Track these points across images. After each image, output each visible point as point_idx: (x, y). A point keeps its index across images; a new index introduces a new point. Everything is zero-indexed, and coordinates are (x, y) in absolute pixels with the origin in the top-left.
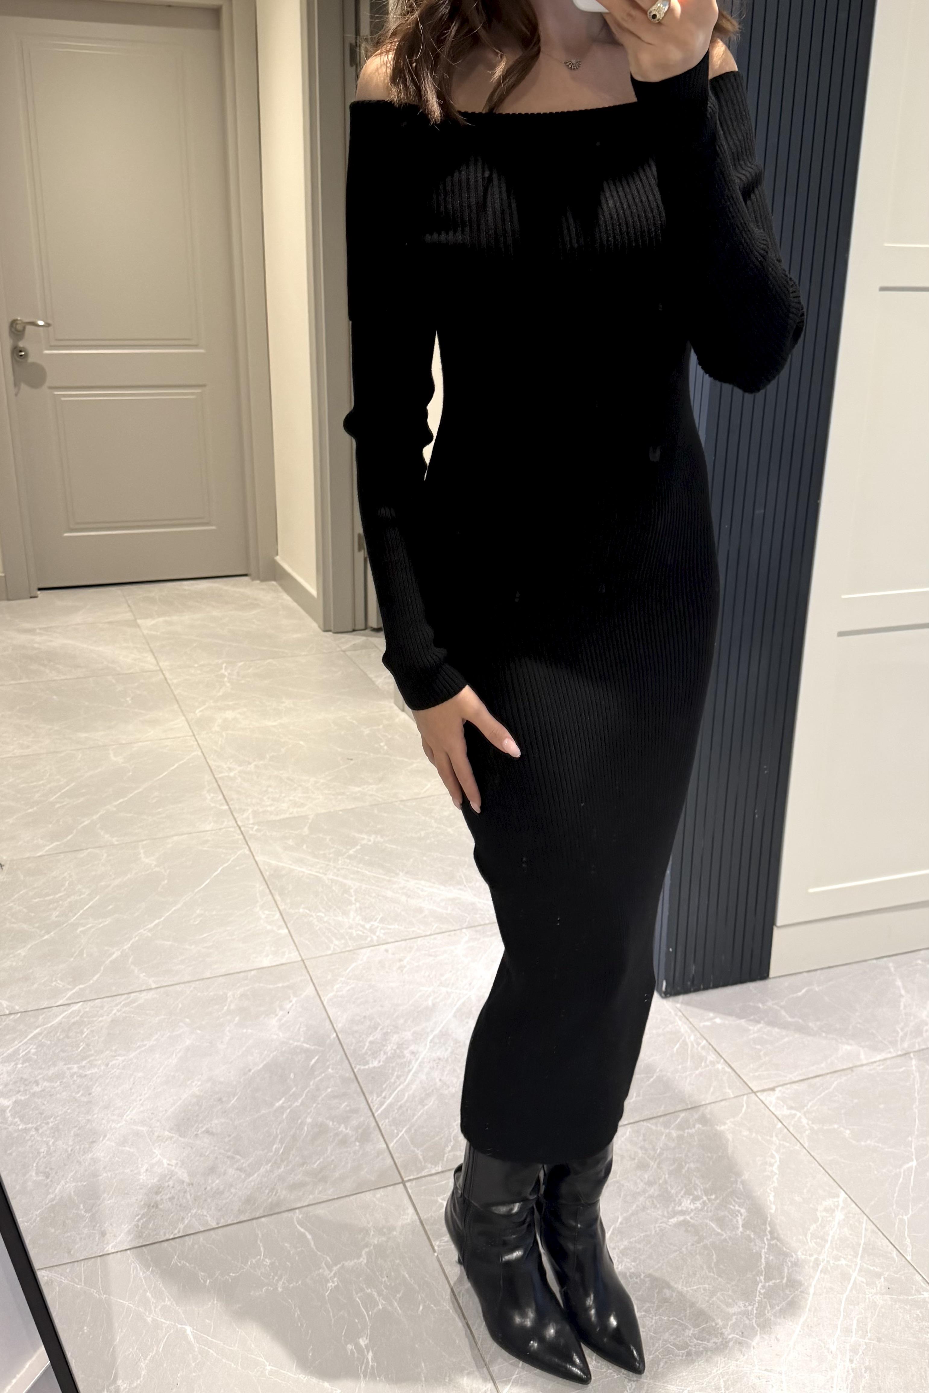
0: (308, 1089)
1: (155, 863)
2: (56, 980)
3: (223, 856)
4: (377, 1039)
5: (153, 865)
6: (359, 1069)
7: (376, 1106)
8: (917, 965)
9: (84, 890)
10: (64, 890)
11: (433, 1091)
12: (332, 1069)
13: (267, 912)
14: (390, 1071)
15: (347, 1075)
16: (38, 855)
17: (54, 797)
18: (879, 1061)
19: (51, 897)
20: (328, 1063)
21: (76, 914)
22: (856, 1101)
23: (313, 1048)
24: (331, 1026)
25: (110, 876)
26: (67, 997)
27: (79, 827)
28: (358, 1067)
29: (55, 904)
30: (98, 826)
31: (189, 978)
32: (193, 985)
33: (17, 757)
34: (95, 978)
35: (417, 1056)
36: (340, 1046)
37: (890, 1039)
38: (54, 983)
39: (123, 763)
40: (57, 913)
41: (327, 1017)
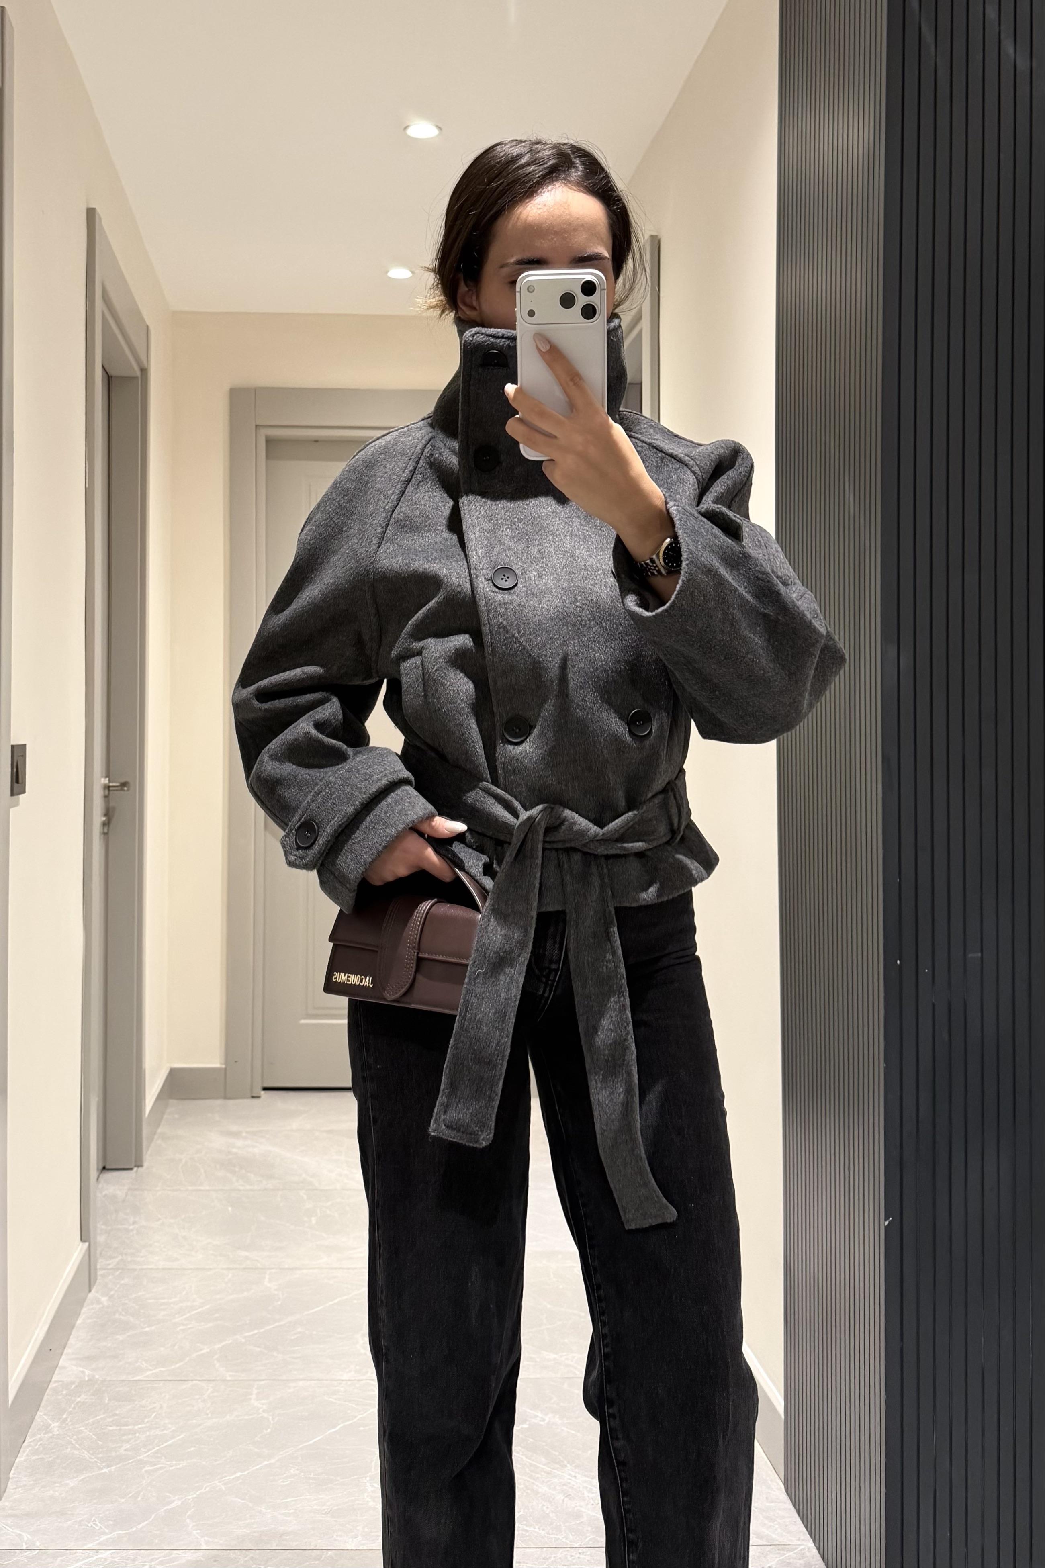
1: (265, 1407)
2: (95, 1521)
3: (349, 1411)
5: (262, 1410)
9: (170, 1426)
10: (147, 1422)
16: (135, 1379)
17: (180, 1319)
19: (130, 1427)
21: (149, 1451)
25: (207, 1414)
26: (98, 1542)
27: (194, 1355)
29: (130, 1436)
30: (216, 1357)
31: (250, 1546)
32: (251, 1554)
33: (158, 1269)
34: (140, 1526)
38: (92, 1523)
39: (276, 1290)
40: (128, 1446)
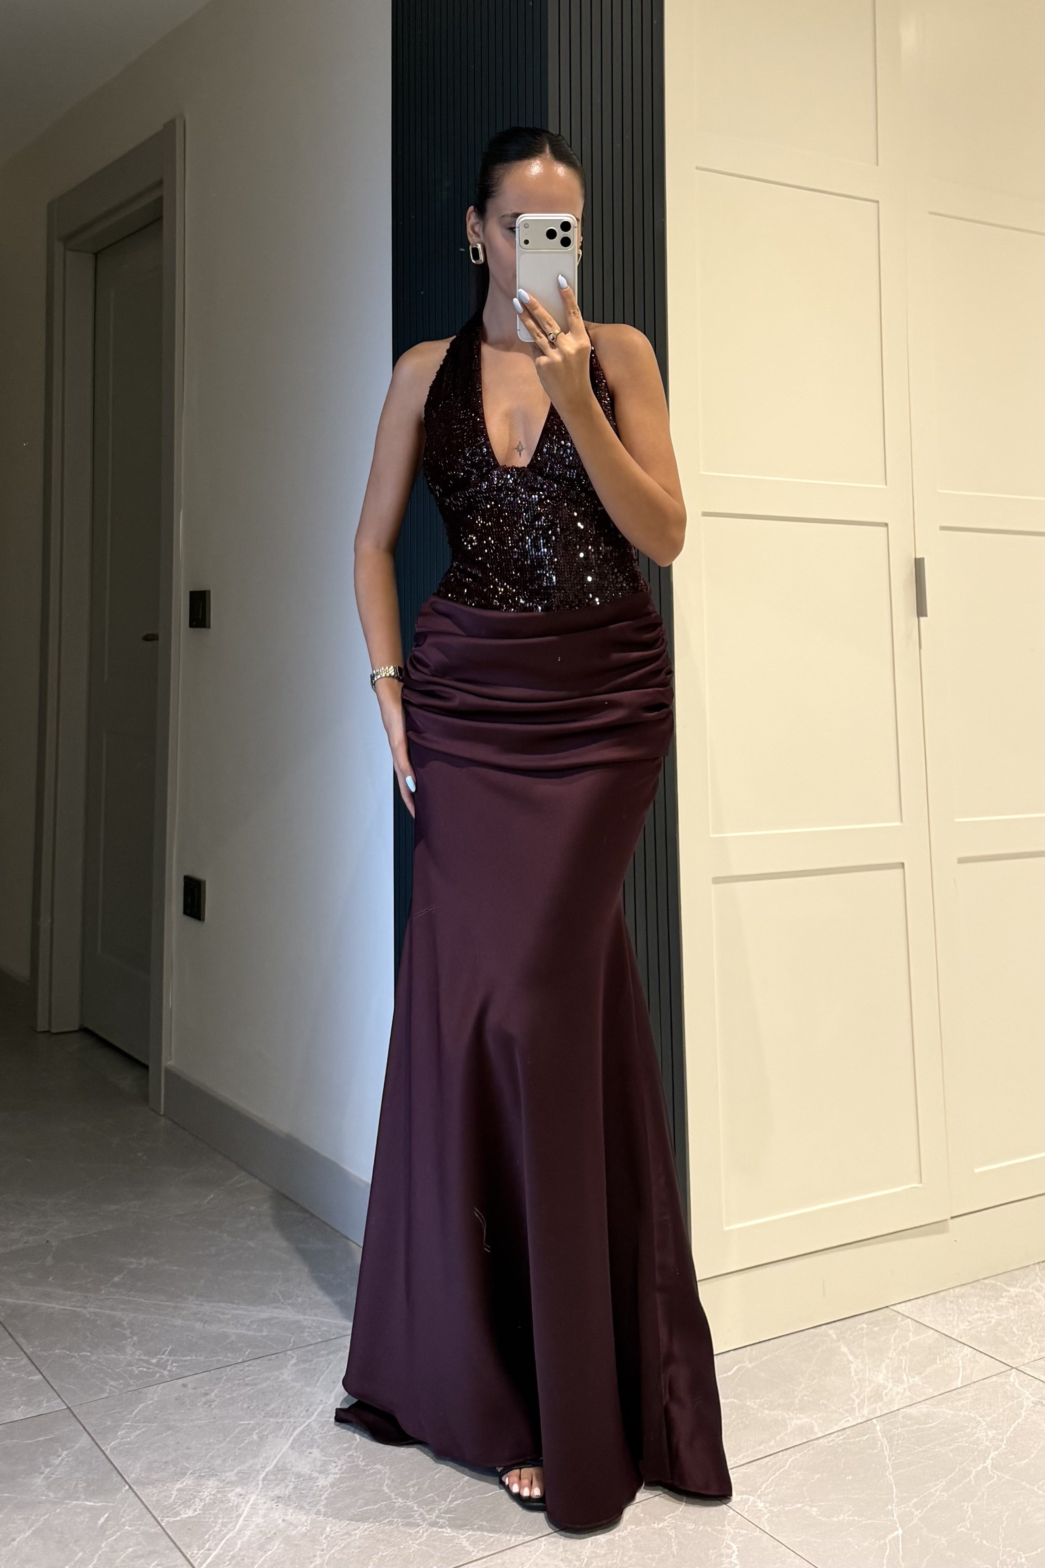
0: (100, 1552)
4: (187, 1484)
6: (168, 1522)
7: (199, 1560)
8: (862, 1329)
11: (275, 1534)
12: (129, 1527)
13: (8, 1358)
14: (212, 1519)
15: (153, 1530)
18: (838, 1431)
20: (123, 1520)
22: (817, 1476)
23: (100, 1504)
24: (120, 1478)
28: (168, 1519)
35: (246, 1498)
36: (137, 1499)
37: (845, 1408)
41: (112, 1467)
